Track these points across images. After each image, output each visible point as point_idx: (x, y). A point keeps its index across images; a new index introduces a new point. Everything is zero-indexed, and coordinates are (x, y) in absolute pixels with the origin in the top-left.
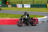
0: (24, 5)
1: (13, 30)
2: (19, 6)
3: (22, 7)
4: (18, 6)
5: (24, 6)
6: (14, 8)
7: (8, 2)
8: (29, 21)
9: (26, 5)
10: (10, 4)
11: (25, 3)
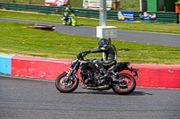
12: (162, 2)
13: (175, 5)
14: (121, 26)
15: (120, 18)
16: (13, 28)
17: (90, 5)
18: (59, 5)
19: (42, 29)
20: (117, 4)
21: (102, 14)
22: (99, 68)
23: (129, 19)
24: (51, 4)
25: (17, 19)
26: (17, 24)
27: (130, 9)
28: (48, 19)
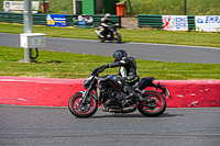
0: (197, 18)
1: (146, 134)
2: (175, 23)
3: (187, 29)
4: (170, 24)
5: (197, 25)
6: (149, 34)
7: (123, 6)
8: (128, 93)
9: (203, 18)
10: (130, 15)
11: (203, 12)
12: (100, 4)
13: (115, 6)
14: (52, 33)
15: (49, 23)
17: (12, 7)
20: (46, 5)
21: (26, 19)
23: (60, 25)
27: (61, 12)
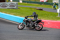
16: (29, 9)
17: (55, 2)
18: (45, 2)
19: (39, 10)
22: (31, 21)
24: (42, 1)
25: (31, 6)
26: (31, 8)
28: (41, 6)
